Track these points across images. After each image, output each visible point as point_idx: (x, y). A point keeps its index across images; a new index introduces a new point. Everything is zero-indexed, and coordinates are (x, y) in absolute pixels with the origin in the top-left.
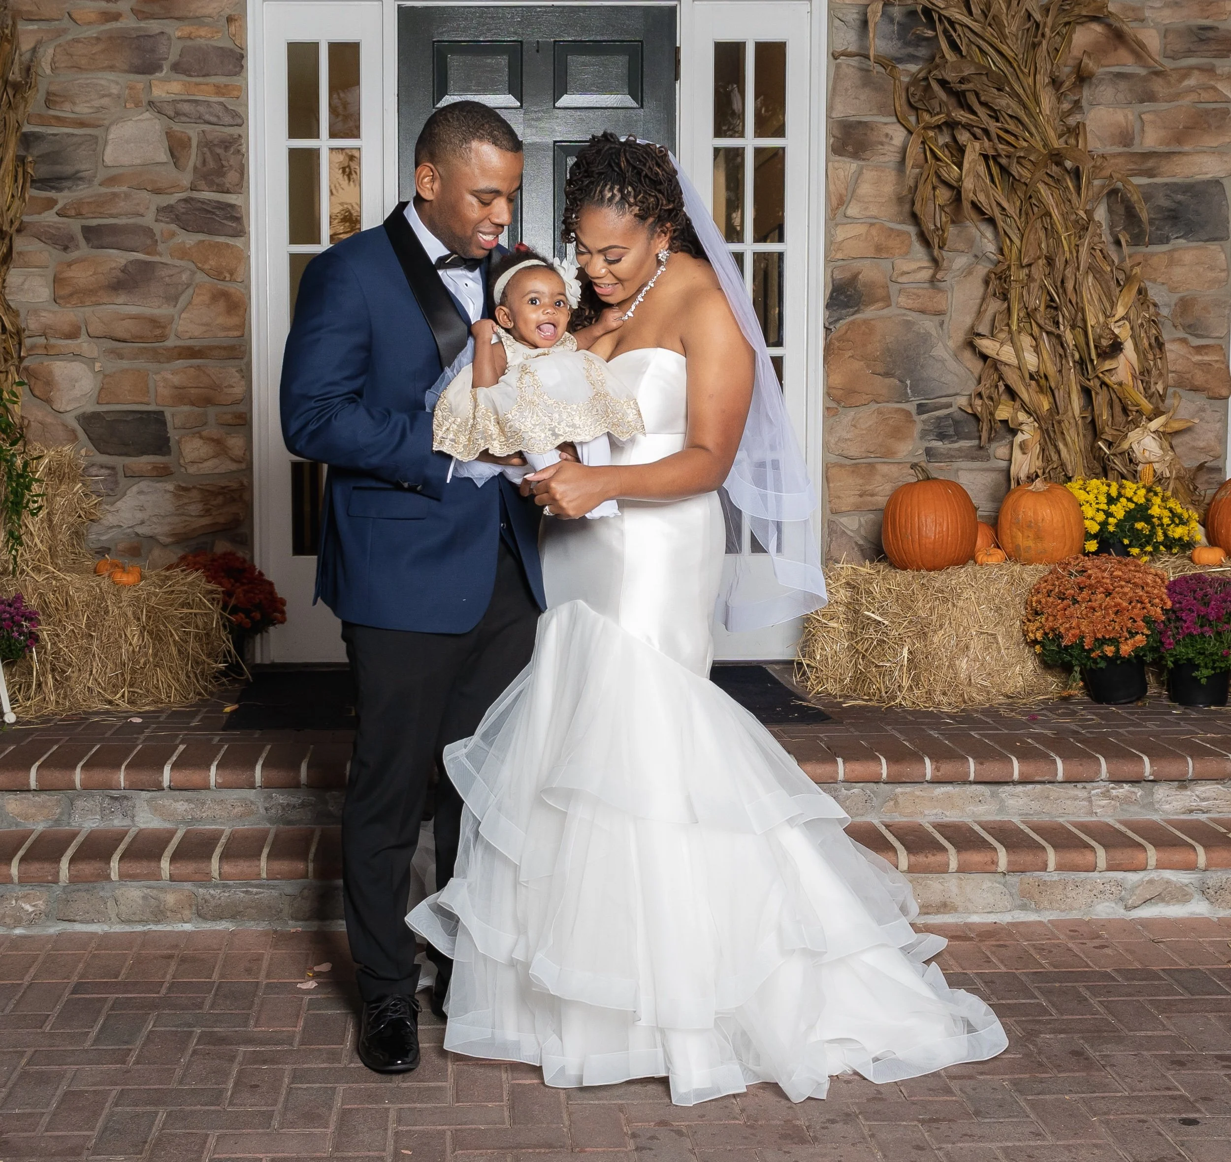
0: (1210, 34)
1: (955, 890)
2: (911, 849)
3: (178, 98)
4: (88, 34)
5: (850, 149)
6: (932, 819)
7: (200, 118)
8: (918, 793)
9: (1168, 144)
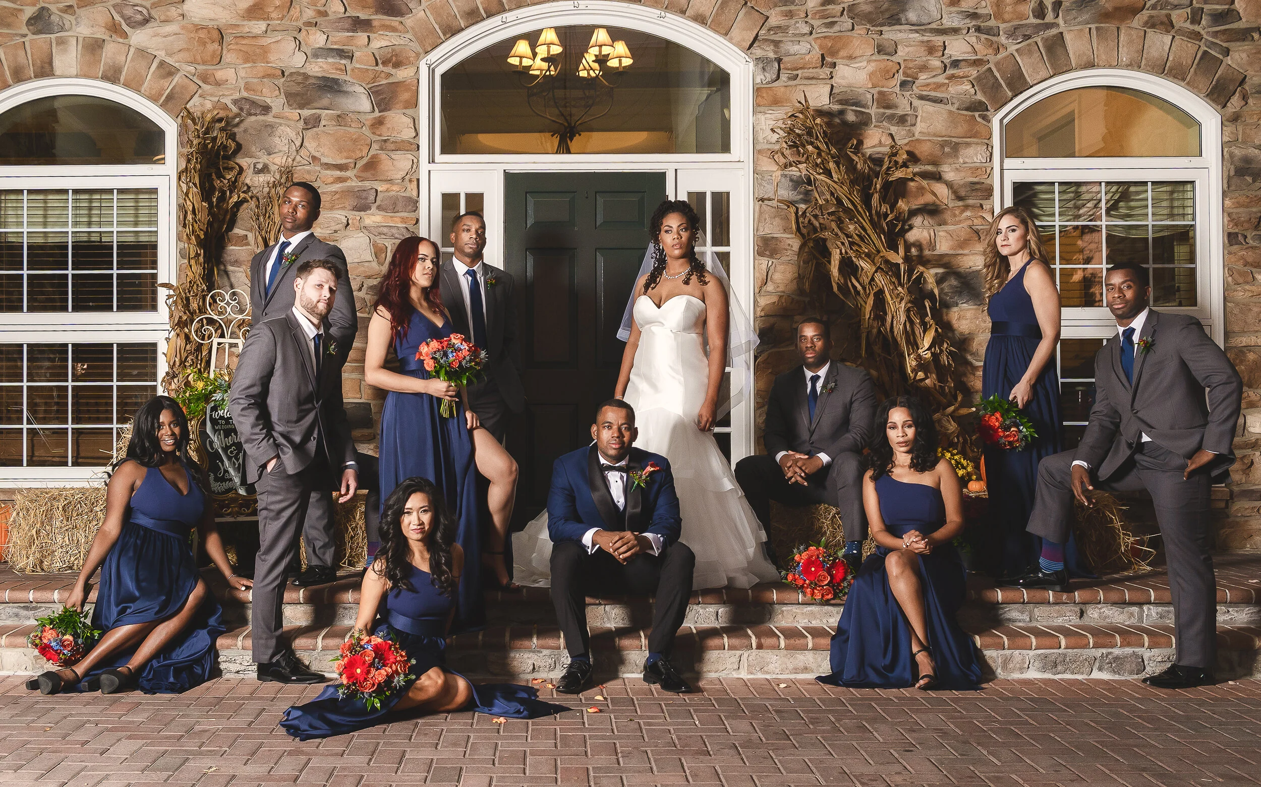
0: (978, 186)
1: (811, 660)
2: (786, 637)
3: (380, 225)
4: (329, 189)
5: (767, 253)
6: (803, 625)
7: (392, 236)
8: (795, 610)
9: (955, 250)
